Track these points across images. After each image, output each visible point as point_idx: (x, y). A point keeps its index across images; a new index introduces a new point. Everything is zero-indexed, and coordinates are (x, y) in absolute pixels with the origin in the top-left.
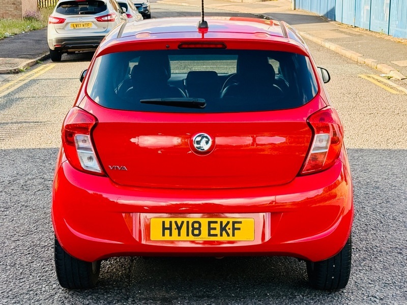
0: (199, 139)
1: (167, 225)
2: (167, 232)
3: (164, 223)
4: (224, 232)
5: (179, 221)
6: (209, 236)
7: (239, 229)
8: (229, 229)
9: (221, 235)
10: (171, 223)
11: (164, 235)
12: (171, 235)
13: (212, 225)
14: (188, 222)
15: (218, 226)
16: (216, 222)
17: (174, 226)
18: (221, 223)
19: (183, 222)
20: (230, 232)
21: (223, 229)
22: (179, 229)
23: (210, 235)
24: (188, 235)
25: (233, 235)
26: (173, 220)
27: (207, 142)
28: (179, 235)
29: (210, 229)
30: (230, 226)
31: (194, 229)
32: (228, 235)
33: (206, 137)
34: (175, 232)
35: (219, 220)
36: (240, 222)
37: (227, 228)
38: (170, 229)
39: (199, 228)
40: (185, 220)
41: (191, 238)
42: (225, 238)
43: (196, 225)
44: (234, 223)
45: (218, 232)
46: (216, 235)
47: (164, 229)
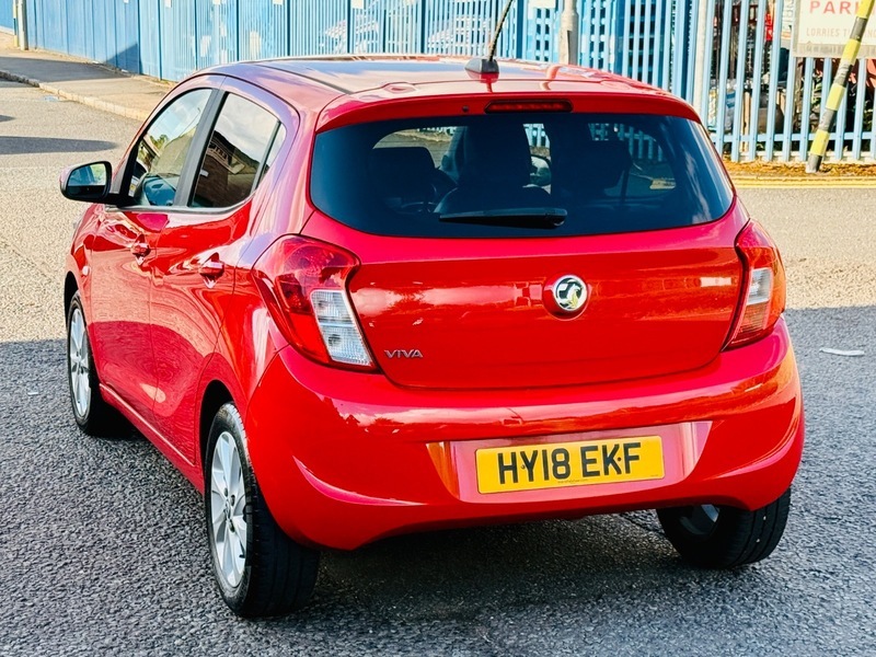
0: (563, 287)
1: (508, 462)
2: (509, 474)
3: (501, 457)
4: (611, 466)
5: (529, 450)
6: (584, 476)
7: (636, 458)
8: (619, 459)
9: (606, 472)
10: (514, 456)
11: (503, 481)
12: (515, 480)
13: (589, 455)
14: (545, 452)
15: (598, 455)
16: (595, 448)
17: (520, 462)
18: (605, 448)
19: (535, 454)
20: (621, 465)
21: (608, 460)
22: (530, 466)
23: (586, 474)
24: (547, 477)
25: (628, 471)
26: (518, 450)
27: (579, 293)
28: (531, 478)
29: (585, 462)
30: (620, 453)
31: (557, 464)
32: (619, 471)
33: (577, 284)
34: (523, 473)
35: (600, 444)
36: (638, 445)
37: (615, 458)
38: (514, 467)
39: (565, 463)
40: (540, 448)
41: (553, 482)
42: (613, 476)
43: (561, 458)
44: (627, 447)
45: (599, 466)
46: (597, 473)
47: (503, 469)
